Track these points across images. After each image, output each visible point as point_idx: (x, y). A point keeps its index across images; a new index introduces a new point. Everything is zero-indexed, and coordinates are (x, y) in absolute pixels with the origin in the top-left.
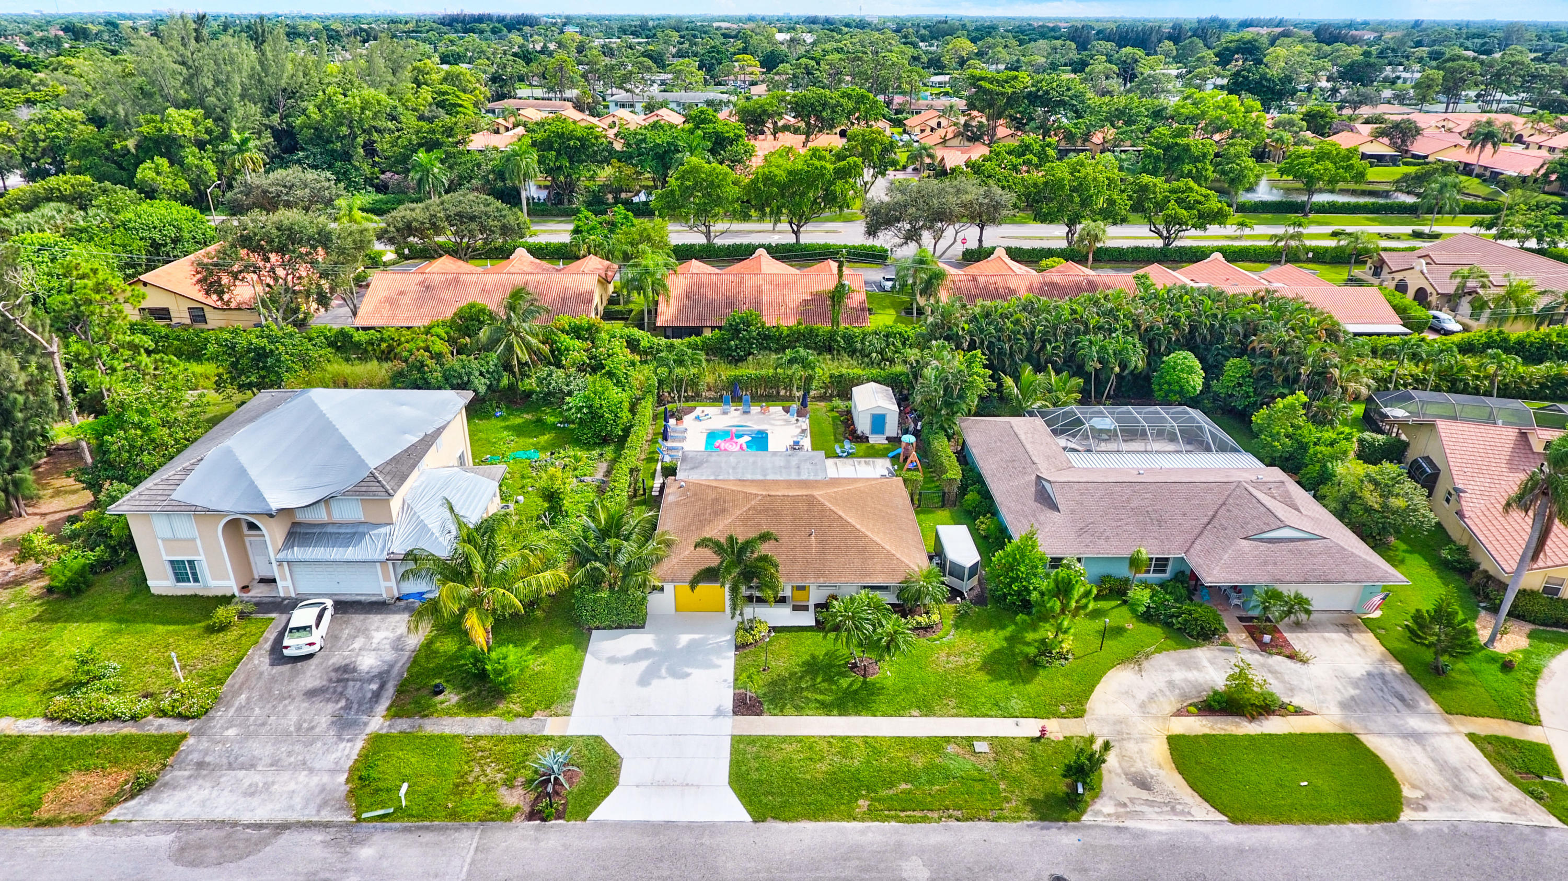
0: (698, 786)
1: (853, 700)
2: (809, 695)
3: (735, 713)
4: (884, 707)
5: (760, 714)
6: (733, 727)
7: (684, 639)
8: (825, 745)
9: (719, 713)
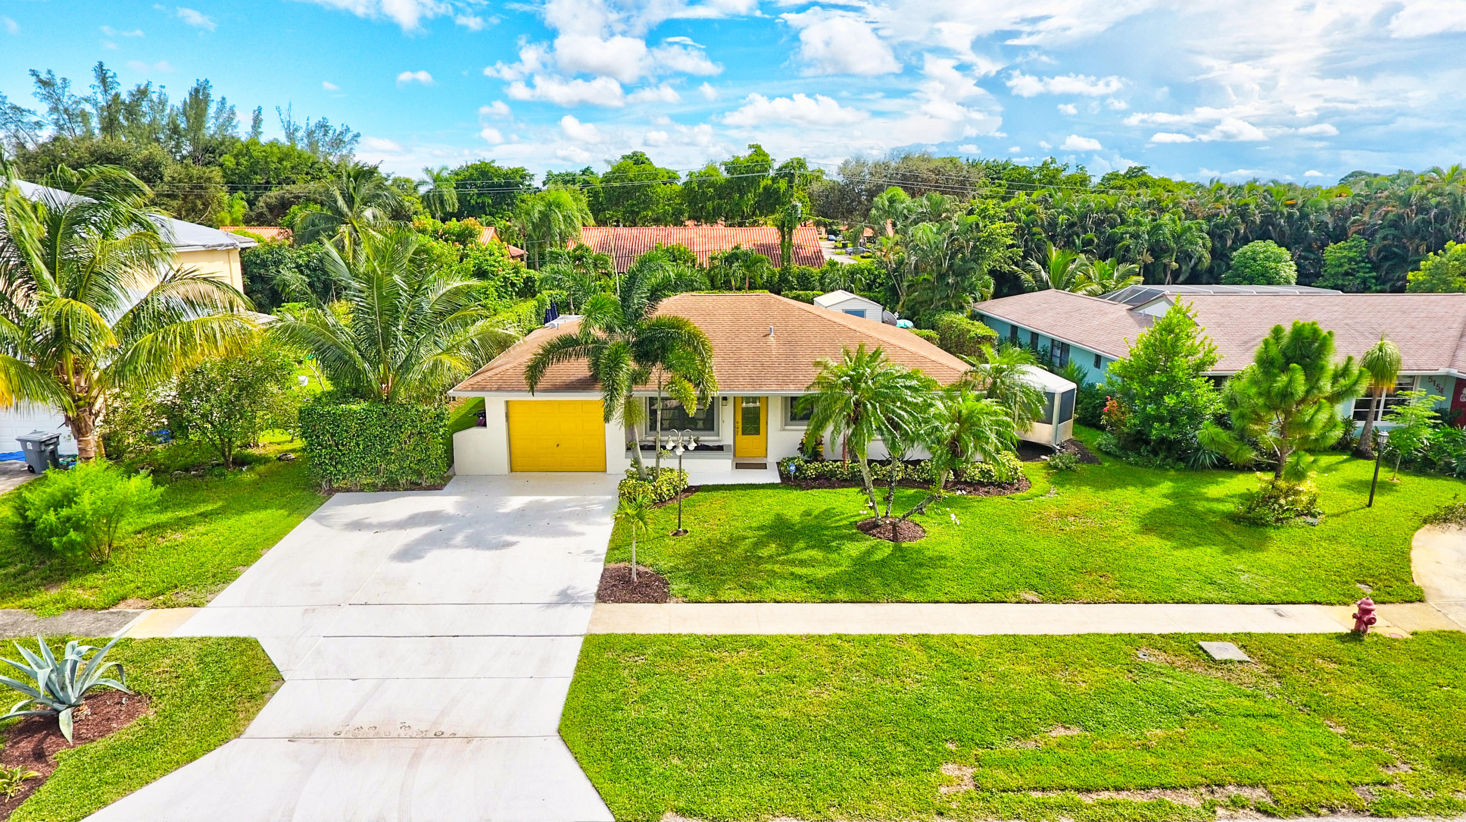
0: (469, 739)
1: (878, 573)
2: (777, 568)
3: (601, 597)
4: (952, 587)
5: (662, 598)
6: (593, 622)
7: (516, 502)
8: (822, 651)
9: (566, 598)
